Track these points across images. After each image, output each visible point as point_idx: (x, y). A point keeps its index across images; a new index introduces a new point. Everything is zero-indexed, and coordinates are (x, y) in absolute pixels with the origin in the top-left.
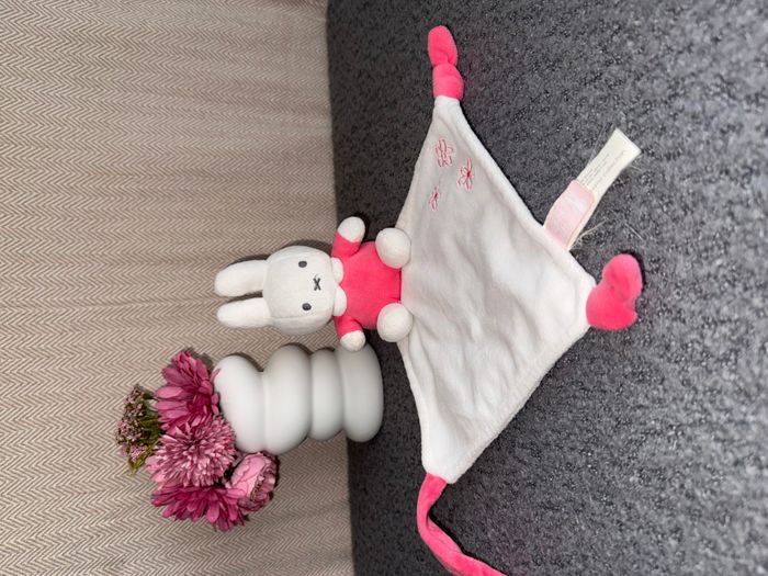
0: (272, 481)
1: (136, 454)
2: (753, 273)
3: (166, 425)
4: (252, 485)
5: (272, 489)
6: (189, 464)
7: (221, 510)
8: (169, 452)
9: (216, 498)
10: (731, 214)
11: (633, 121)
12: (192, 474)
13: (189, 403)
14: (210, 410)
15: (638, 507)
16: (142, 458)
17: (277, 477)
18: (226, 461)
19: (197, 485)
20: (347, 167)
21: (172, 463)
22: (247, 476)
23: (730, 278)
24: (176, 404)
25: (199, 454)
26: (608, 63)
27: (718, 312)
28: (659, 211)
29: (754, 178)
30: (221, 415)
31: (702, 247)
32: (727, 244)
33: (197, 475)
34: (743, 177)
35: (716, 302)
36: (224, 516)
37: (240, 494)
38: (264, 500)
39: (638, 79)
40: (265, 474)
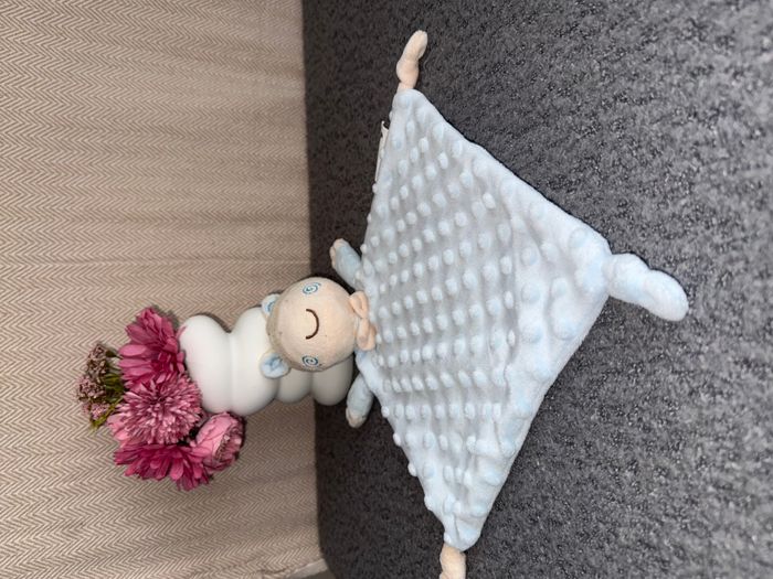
0: (238, 441)
1: (98, 411)
2: (715, 212)
3: (130, 383)
4: (217, 445)
5: (238, 449)
6: (153, 421)
7: (185, 467)
8: (133, 409)
9: (180, 456)
10: (697, 155)
11: (607, 69)
12: (157, 431)
13: (153, 361)
14: (176, 368)
15: (598, 445)
16: (105, 416)
17: (243, 437)
18: (192, 419)
19: (161, 442)
20: (320, 130)
21: (136, 419)
22: (213, 434)
23: (693, 218)
24: (141, 362)
25: (164, 411)
26: (583, 14)
27: (680, 251)
28: (628, 156)
29: (720, 119)
30: (187, 374)
31: (668, 189)
32: (691, 184)
33: (162, 432)
34: (710, 119)
35: (679, 241)
36: (188, 473)
37: (205, 452)
38: (230, 460)
39: (612, 28)
40: (231, 434)
